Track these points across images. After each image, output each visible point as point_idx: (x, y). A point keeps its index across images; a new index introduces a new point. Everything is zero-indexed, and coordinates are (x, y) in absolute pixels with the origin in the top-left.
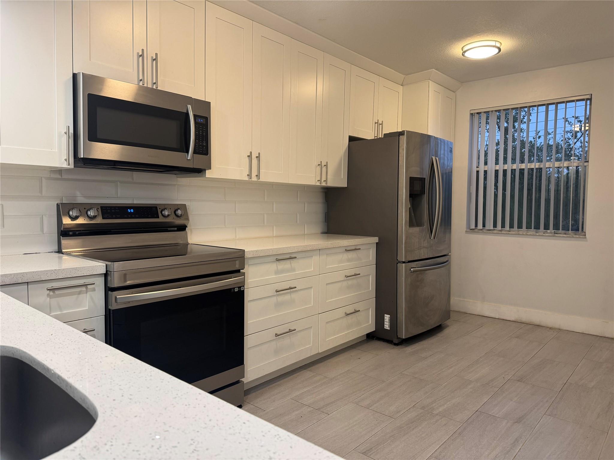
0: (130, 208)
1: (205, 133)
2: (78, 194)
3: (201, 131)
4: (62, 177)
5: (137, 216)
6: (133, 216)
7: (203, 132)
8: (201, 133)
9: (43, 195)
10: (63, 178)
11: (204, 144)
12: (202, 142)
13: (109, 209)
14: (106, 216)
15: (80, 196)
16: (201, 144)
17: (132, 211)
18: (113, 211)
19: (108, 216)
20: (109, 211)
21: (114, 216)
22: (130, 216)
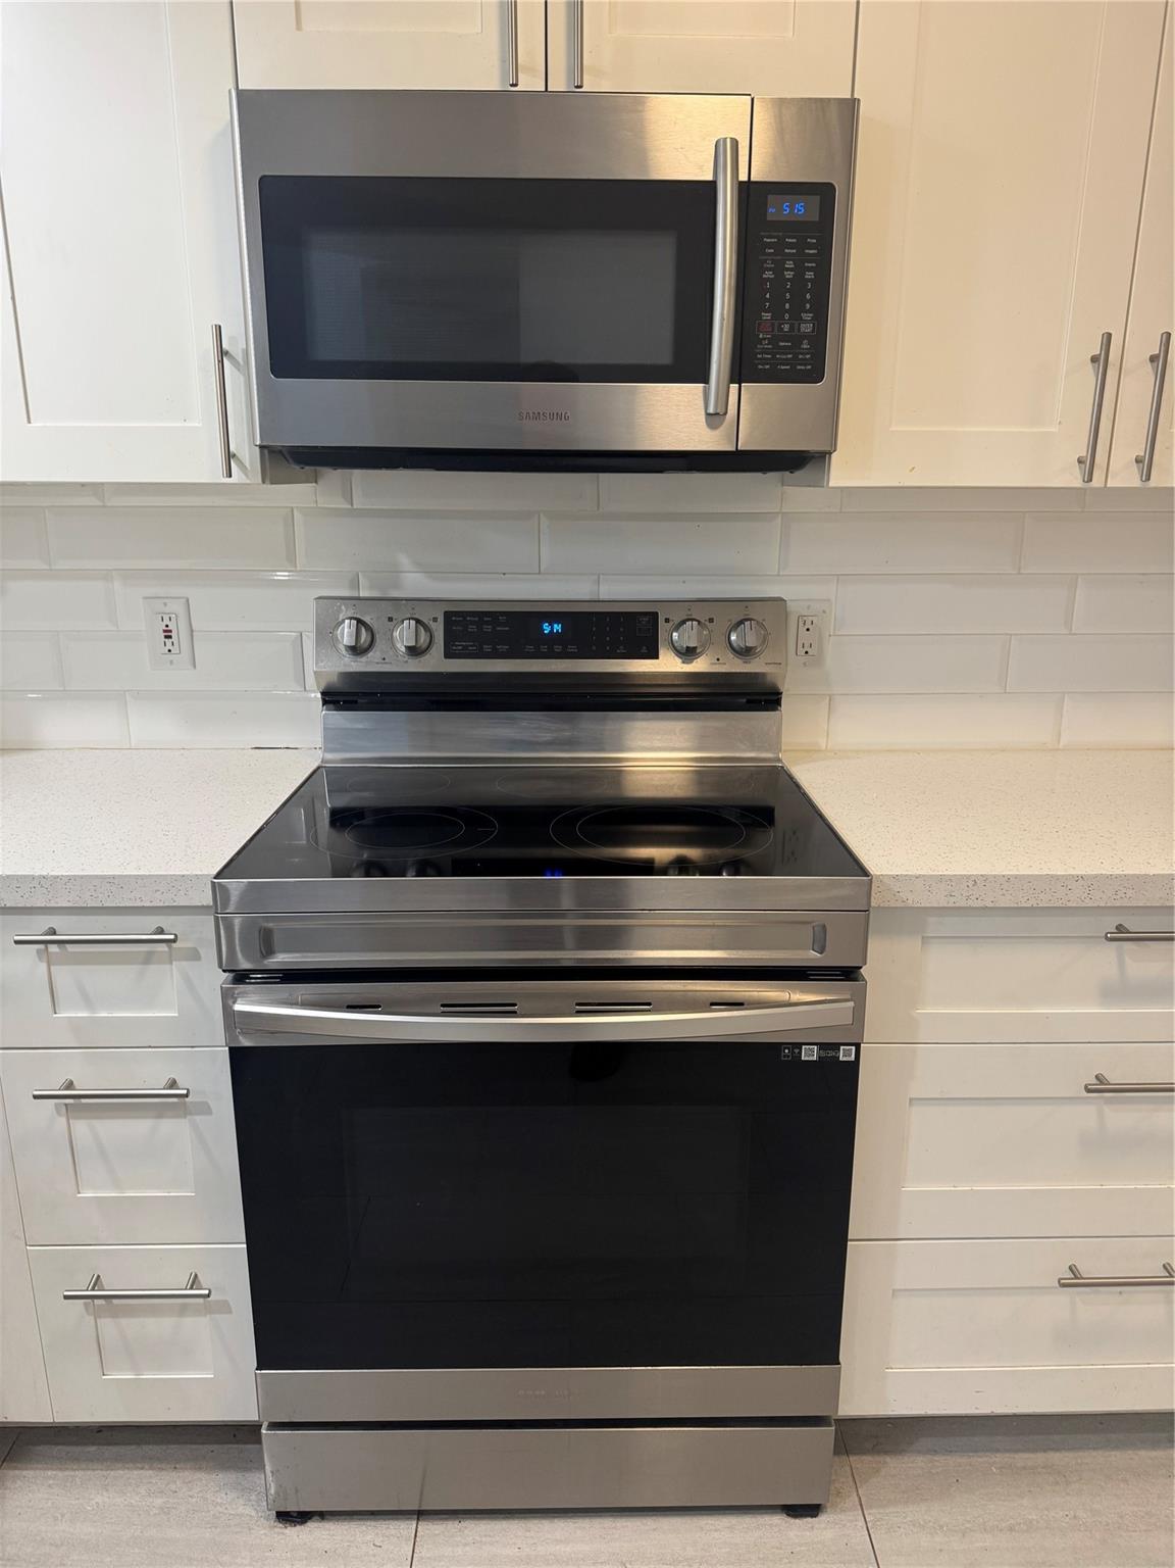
0: (552, 617)
1: (810, 269)
2: (404, 561)
3: (790, 264)
4: (352, 505)
5: (572, 649)
6: (558, 648)
7: (800, 270)
8: (789, 275)
9: (298, 569)
10: (355, 507)
11: (807, 328)
12: (796, 317)
13: (472, 623)
14: (460, 648)
15: (415, 570)
16: (786, 328)
17: (557, 627)
18: (488, 628)
19: (465, 647)
20: (472, 628)
21: (487, 648)
22: (544, 648)
